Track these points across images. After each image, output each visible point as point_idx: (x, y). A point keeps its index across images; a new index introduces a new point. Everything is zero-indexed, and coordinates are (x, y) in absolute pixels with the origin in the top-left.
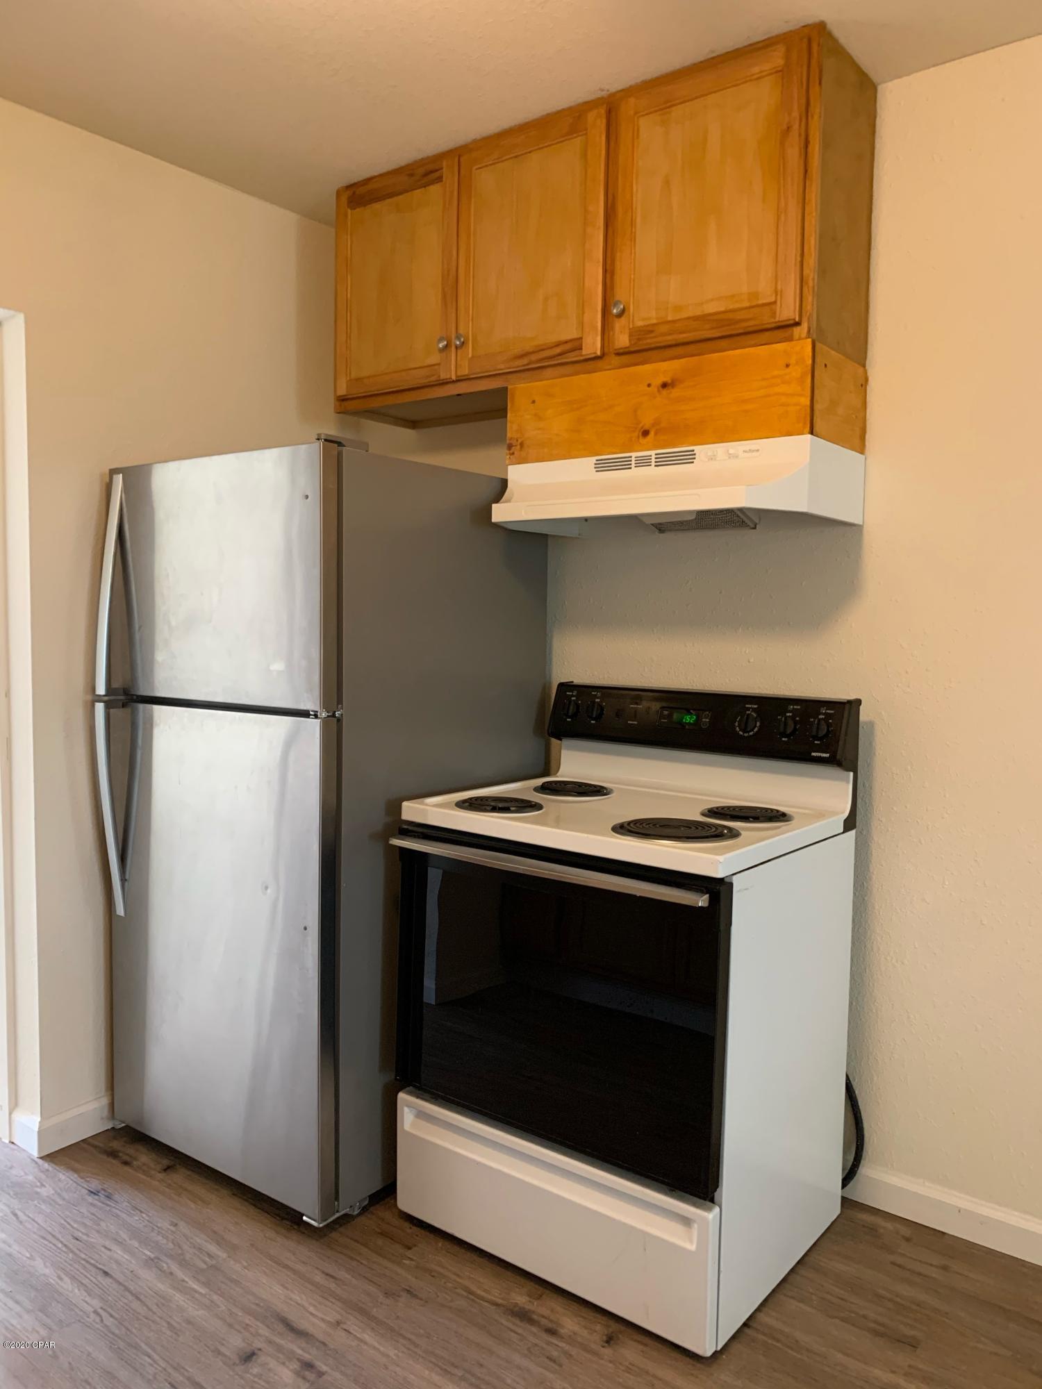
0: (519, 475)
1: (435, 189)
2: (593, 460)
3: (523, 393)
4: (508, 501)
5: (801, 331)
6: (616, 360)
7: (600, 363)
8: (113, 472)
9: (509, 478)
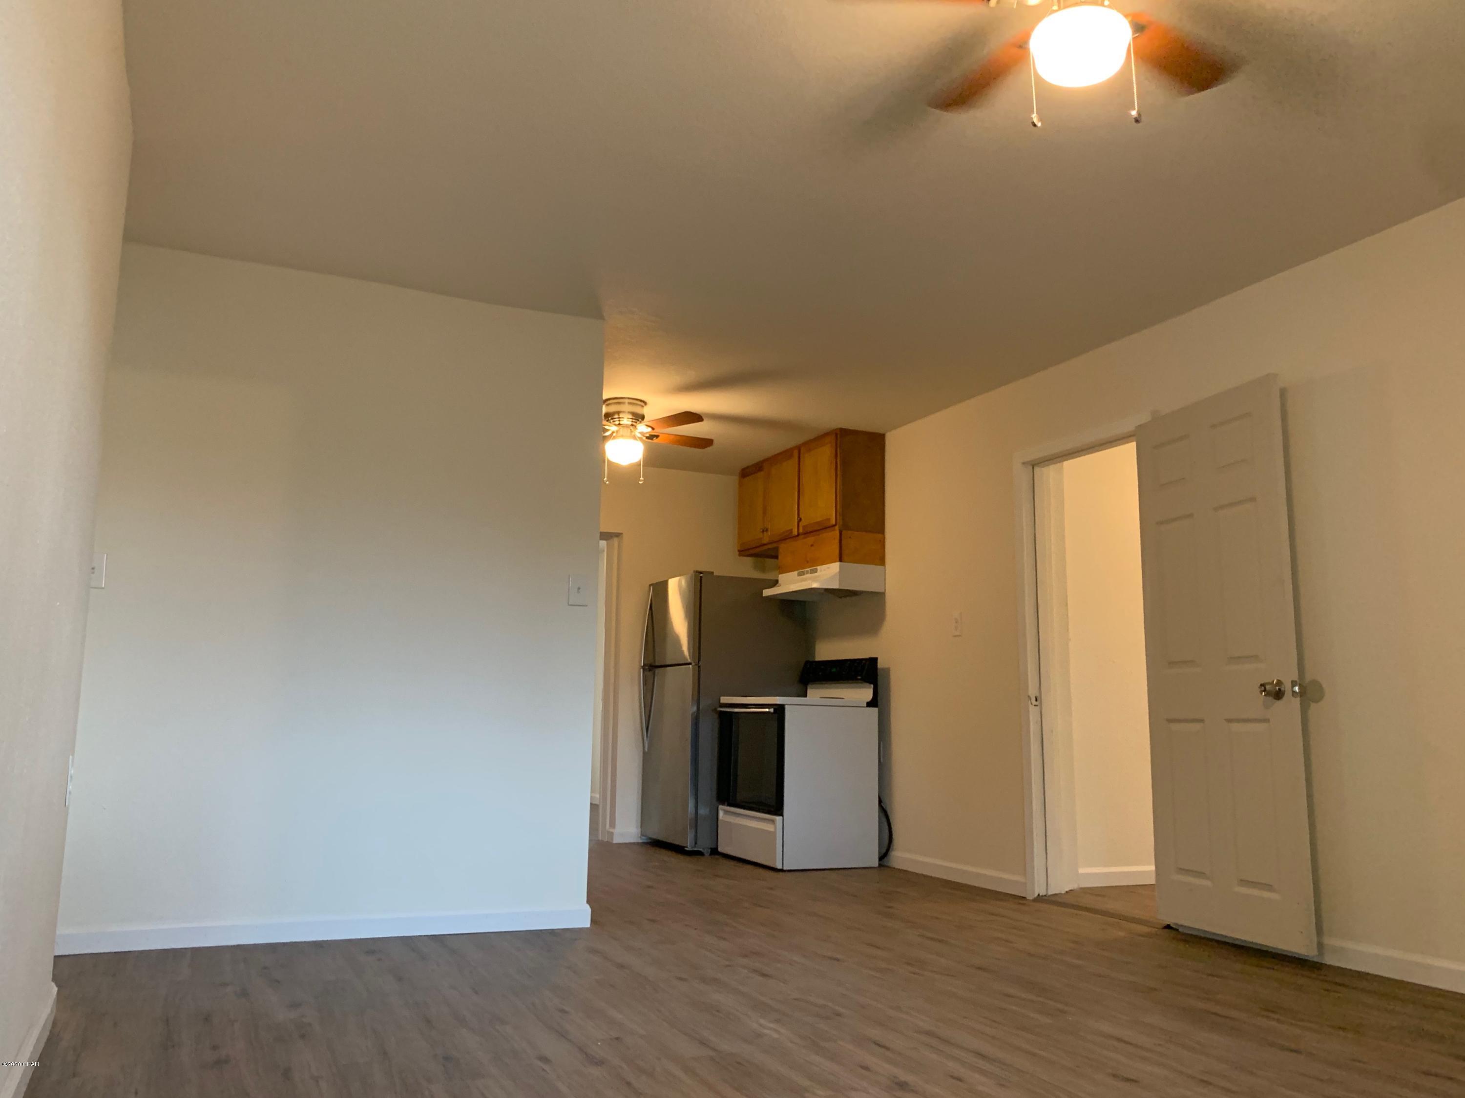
0: (782, 578)
1: (762, 473)
2: (796, 573)
3: (783, 547)
4: (779, 586)
5: (837, 528)
6: (802, 536)
7: (797, 538)
8: (650, 585)
9: (779, 579)
